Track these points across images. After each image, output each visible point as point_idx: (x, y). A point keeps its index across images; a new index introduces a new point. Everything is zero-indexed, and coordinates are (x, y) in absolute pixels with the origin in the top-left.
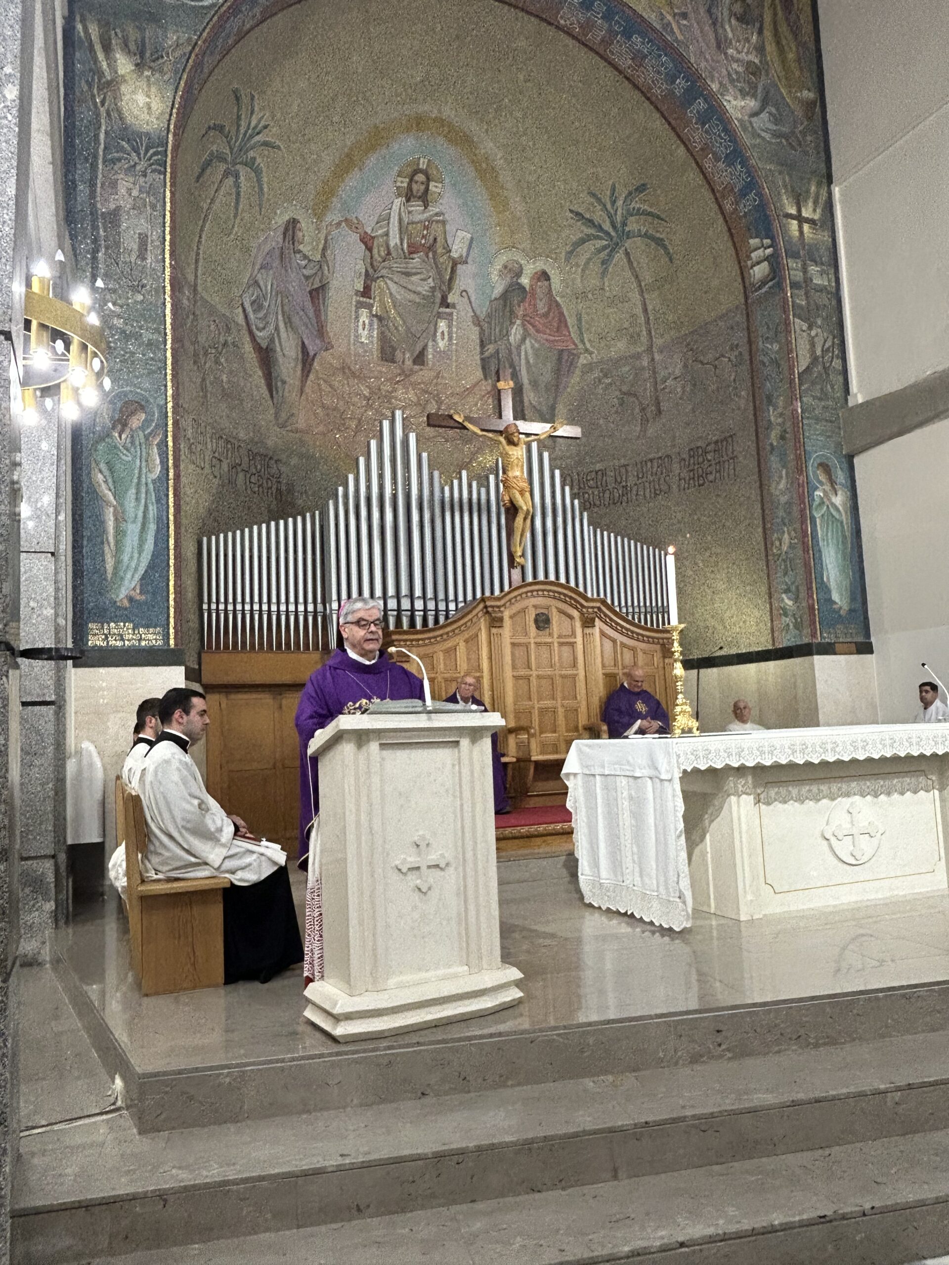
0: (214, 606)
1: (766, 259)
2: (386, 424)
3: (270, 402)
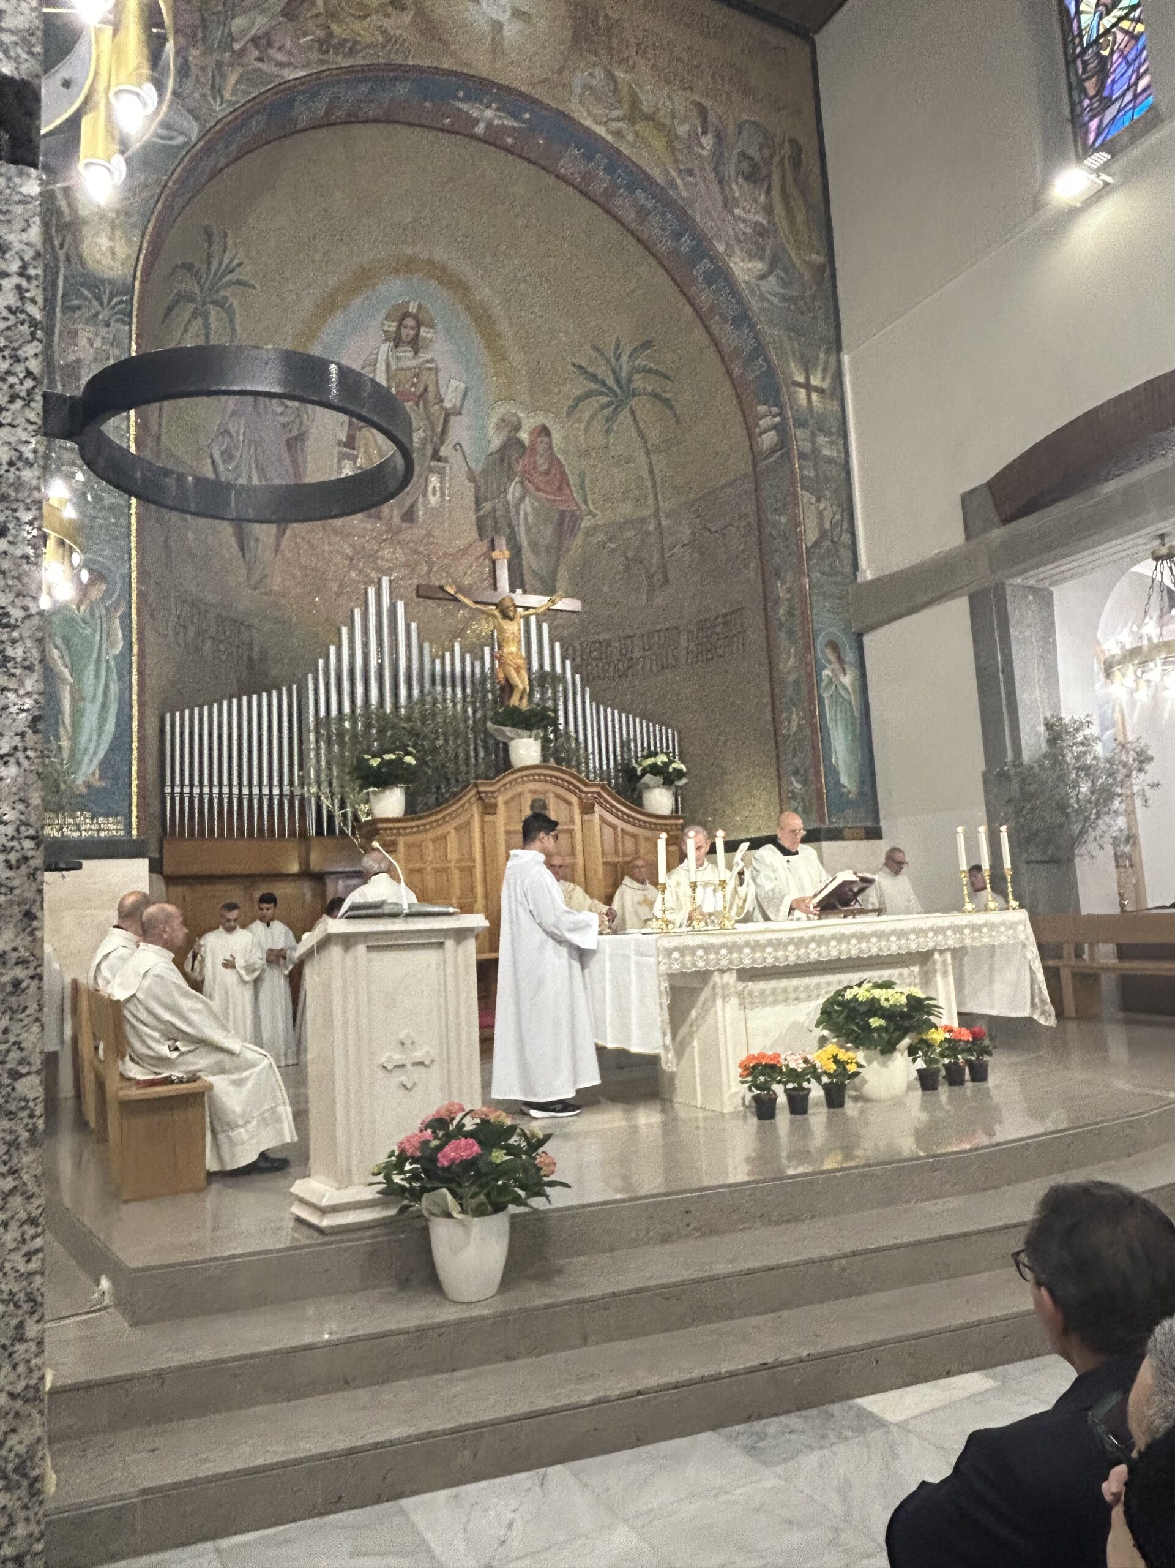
0: (177, 790)
1: (774, 427)
2: (371, 591)
3: (241, 561)
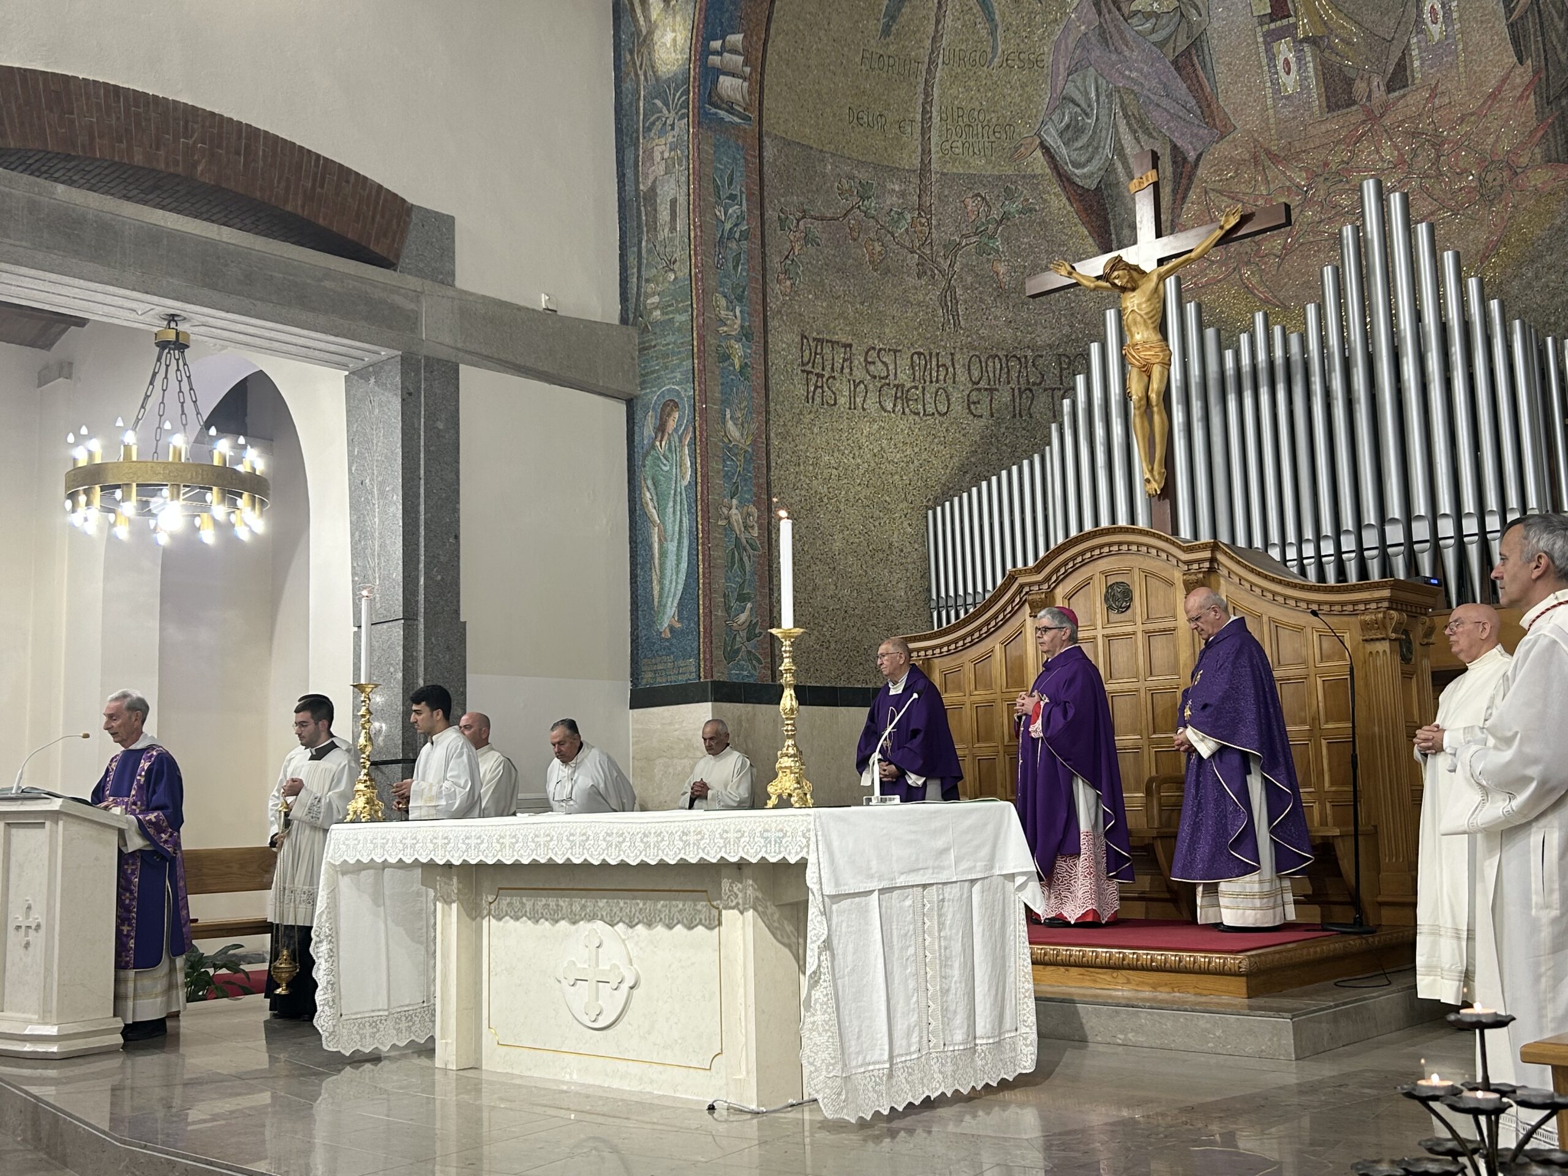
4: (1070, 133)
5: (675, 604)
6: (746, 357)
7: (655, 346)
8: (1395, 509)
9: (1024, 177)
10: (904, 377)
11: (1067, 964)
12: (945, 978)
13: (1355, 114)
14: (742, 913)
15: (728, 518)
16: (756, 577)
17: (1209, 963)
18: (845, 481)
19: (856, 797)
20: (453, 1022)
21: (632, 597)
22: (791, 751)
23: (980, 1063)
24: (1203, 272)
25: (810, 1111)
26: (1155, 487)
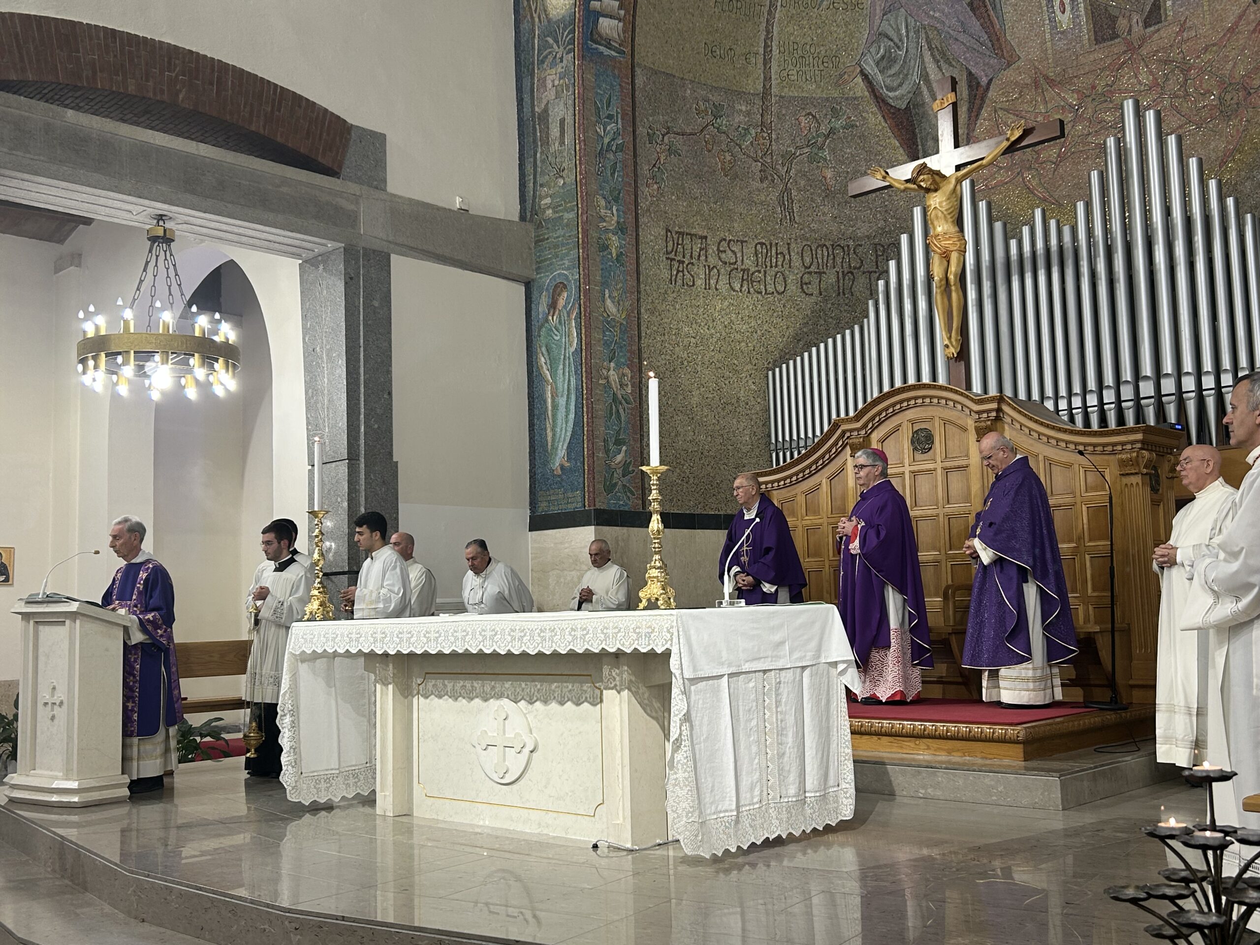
4: (886, 62)
5: (565, 447)
6: (621, 247)
7: (548, 239)
8: (1147, 369)
9: (847, 99)
10: (749, 263)
11: (879, 734)
12: (781, 744)
13: (1117, 46)
14: (619, 692)
15: (607, 378)
16: (630, 426)
17: (993, 733)
18: (702, 348)
19: (710, 600)
20: (390, 778)
21: (530, 442)
22: (658, 564)
23: (809, 811)
24: (992, 176)
25: (674, 849)
26: (953, 351)
